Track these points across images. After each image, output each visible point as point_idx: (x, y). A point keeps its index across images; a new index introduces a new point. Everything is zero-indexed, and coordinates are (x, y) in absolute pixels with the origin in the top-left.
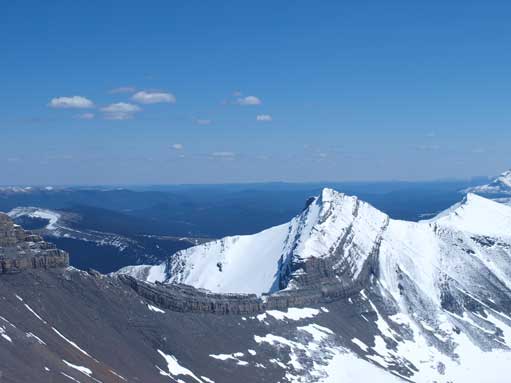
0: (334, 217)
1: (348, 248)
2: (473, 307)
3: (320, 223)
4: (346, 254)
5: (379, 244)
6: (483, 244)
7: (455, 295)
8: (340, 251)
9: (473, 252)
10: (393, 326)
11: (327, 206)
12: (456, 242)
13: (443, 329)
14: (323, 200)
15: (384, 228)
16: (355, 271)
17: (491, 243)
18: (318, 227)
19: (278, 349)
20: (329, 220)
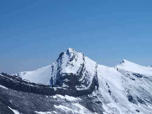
0: (76, 59)
1: (85, 73)
2: (141, 102)
3: (70, 61)
4: (84, 75)
5: (97, 73)
6: (138, 77)
7: (133, 96)
8: (81, 74)
9: (135, 80)
10: (110, 108)
11: (72, 55)
12: (127, 75)
13: (132, 110)
14: (70, 52)
15: (96, 67)
16: (89, 83)
17: (141, 77)
18: (70, 62)
19: (67, 112)
20: (74, 60)
